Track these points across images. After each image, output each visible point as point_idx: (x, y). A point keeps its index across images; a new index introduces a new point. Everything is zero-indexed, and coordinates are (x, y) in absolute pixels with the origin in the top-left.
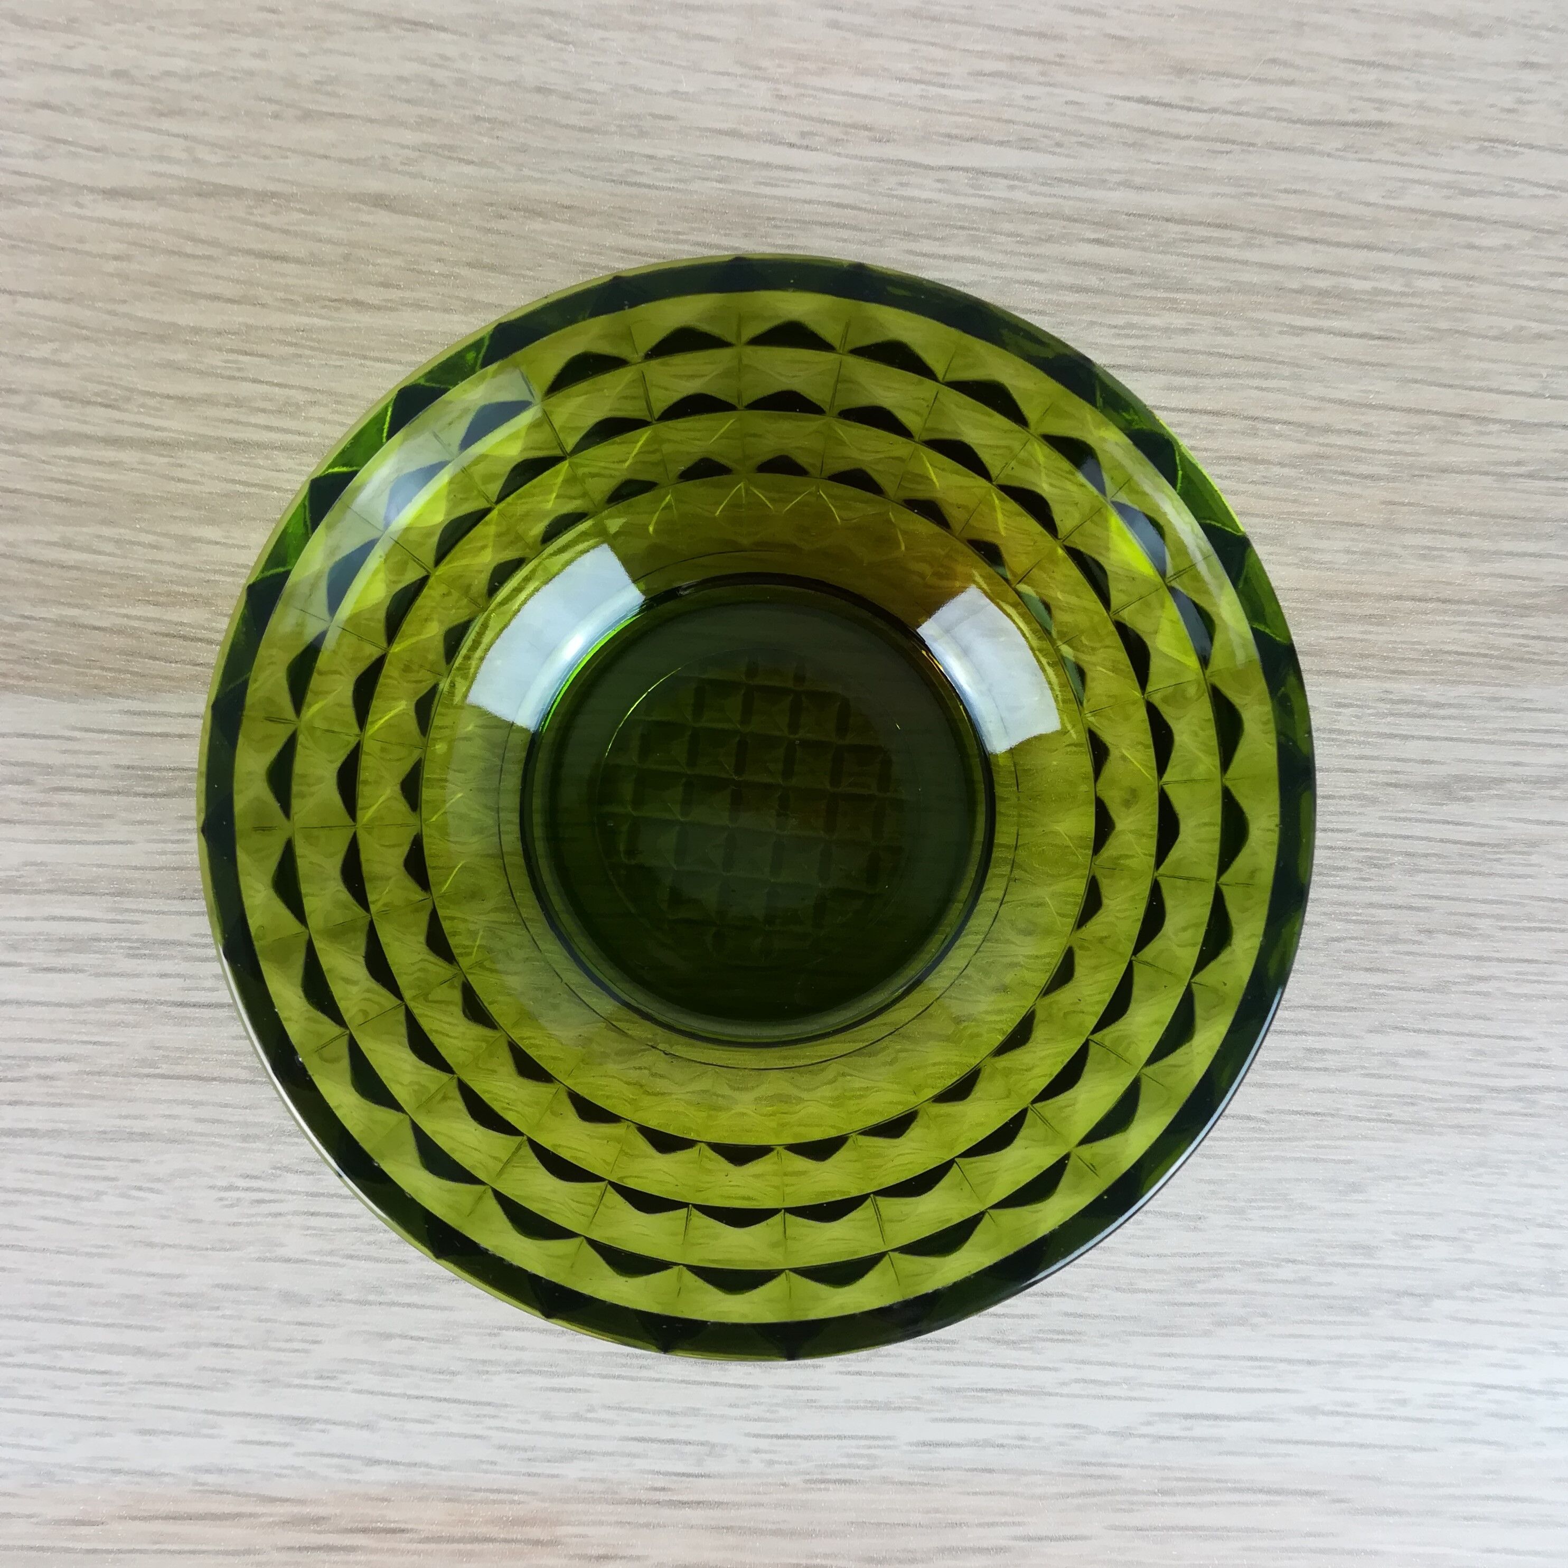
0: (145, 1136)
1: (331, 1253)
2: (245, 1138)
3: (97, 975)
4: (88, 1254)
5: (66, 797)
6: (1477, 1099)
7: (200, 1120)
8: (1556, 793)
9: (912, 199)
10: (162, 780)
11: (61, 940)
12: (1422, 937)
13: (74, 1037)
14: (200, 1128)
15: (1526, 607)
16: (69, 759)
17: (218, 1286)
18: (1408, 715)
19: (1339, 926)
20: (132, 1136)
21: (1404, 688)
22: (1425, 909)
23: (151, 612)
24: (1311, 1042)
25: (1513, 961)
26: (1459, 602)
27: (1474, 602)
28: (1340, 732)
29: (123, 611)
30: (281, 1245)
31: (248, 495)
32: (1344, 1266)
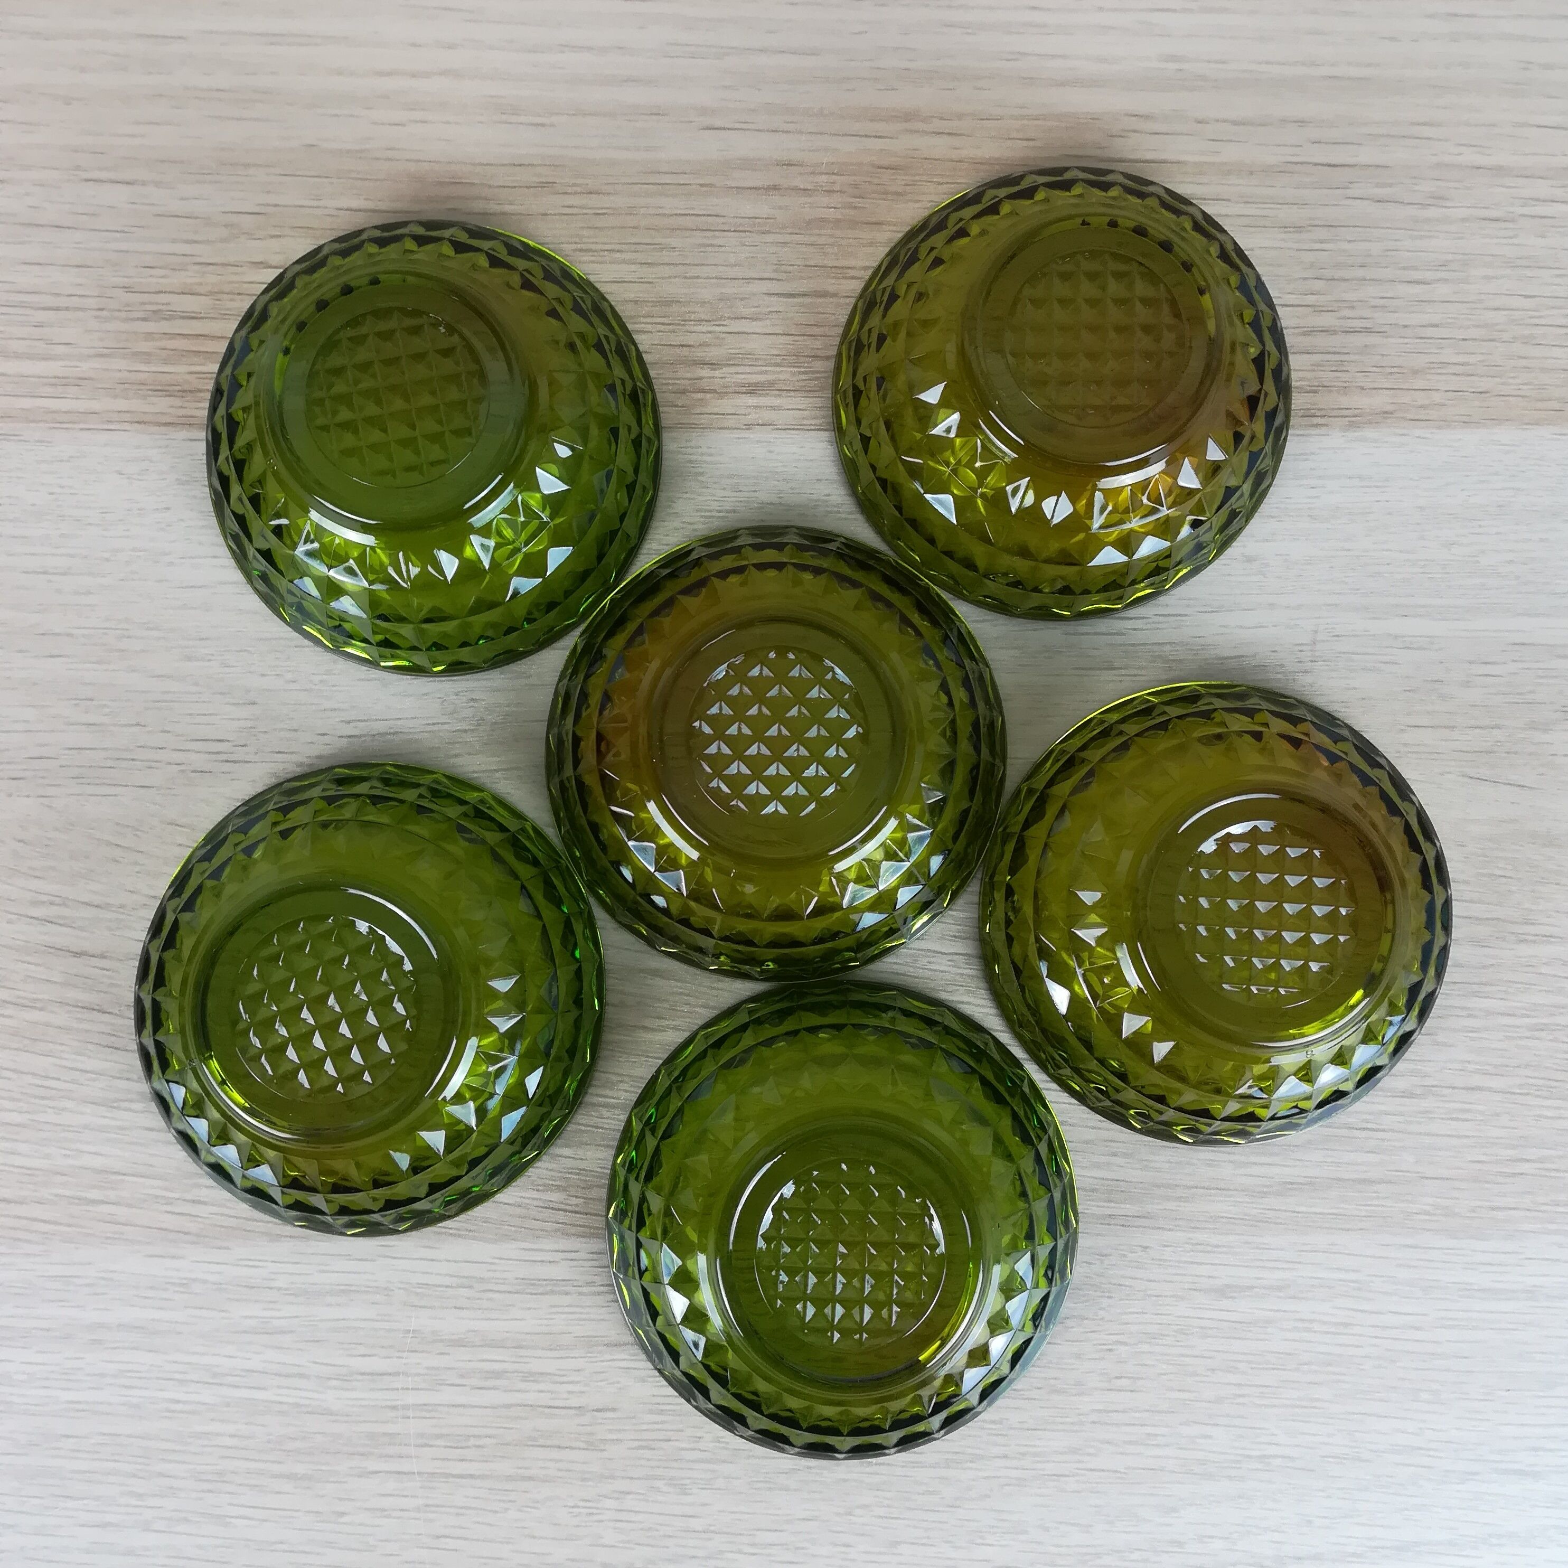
0: (530, 1479)
1: (628, 1542)
2: (583, 1480)
3: (505, 1391)
4: (501, 1542)
5: (491, 1295)
6: (1239, 1462)
7: (559, 1470)
8: (1281, 1294)
9: (935, 970)
10: (542, 1286)
11: (487, 1372)
12: (1209, 1373)
13: (494, 1425)
14: (560, 1474)
15: (1265, 1193)
16: (491, 1274)
17: (568, 1559)
18: (1201, 1252)
19: (1164, 1367)
20: (525, 1478)
21: (1199, 1236)
22: (1210, 1358)
23: (535, 1195)
24: (1149, 1430)
25: (1257, 1386)
26: (1229, 1190)
27: (1236, 1190)
28: (1165, 1260)
29: (521, 1194)
30: (602, 1538)
31: (586, 1132)
32: (1167, 1552)
